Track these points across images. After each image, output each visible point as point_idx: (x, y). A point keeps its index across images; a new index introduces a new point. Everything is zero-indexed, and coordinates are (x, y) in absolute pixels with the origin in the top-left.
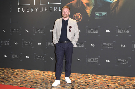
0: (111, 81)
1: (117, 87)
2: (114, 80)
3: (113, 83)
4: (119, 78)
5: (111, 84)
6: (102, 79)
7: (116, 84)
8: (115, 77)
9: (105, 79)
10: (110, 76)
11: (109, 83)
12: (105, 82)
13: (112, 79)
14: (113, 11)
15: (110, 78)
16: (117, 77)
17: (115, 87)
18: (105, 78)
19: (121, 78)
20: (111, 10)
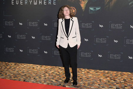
0: (103, 76)
1: (109, 82)
2: (106, 75)
3: (105, 77)
4: (111, 73)
5: (103, 78)
6: (94, 74)
7: (108, 78)
8: (107, 71)
9: (97, 74)
10: (102, 71)
11: (101, 77)
12: (97, 76)
13: (104, 74)
14: (107, 6)
15: (102, 72)
16: (109, 71)
17: (107, 82)
18: (97, 72)
19: (113, 72)
20: (105, 5)
